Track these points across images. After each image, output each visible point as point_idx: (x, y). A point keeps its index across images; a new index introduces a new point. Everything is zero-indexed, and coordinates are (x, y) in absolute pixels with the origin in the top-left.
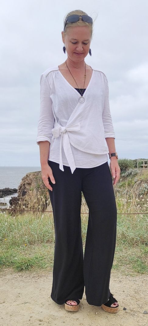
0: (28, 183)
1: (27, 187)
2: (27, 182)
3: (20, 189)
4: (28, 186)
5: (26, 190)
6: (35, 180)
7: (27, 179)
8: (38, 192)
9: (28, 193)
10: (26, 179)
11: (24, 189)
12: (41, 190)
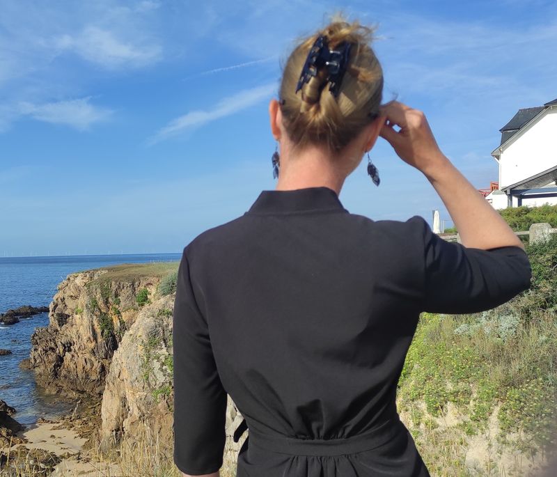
0: (71, 296)
1: (70, 304)
2: (69, 293)
3: (54, 310)
4: (72, 301)
5: (66, 313)
6: (85, 290)
7: (69, 288)
8: (95, 317)
9: (71, 317)
10: (67, 288)
11: (64, 308)
12: (101, 312)
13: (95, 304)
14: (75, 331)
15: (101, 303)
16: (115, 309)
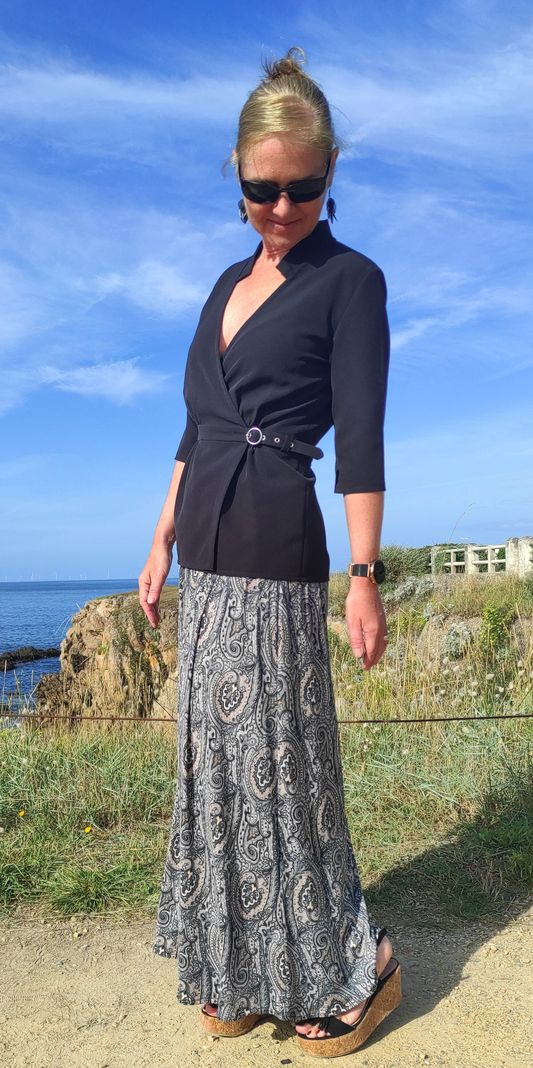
0: (92, 631)
1: (90, 642)
2: (90, 625)
3: (67, 651)
4: (93, 638)
5: (84, 654)
6: (111, 621)
7: (89, 619)
8: (125, 658)
9: (91, 660)
10: (85, 620)
11: (81, 648)
12: (133, 652)
13: (125, 640)
14: (97, 677)
15: (133, 638)
16: (154, 647)
